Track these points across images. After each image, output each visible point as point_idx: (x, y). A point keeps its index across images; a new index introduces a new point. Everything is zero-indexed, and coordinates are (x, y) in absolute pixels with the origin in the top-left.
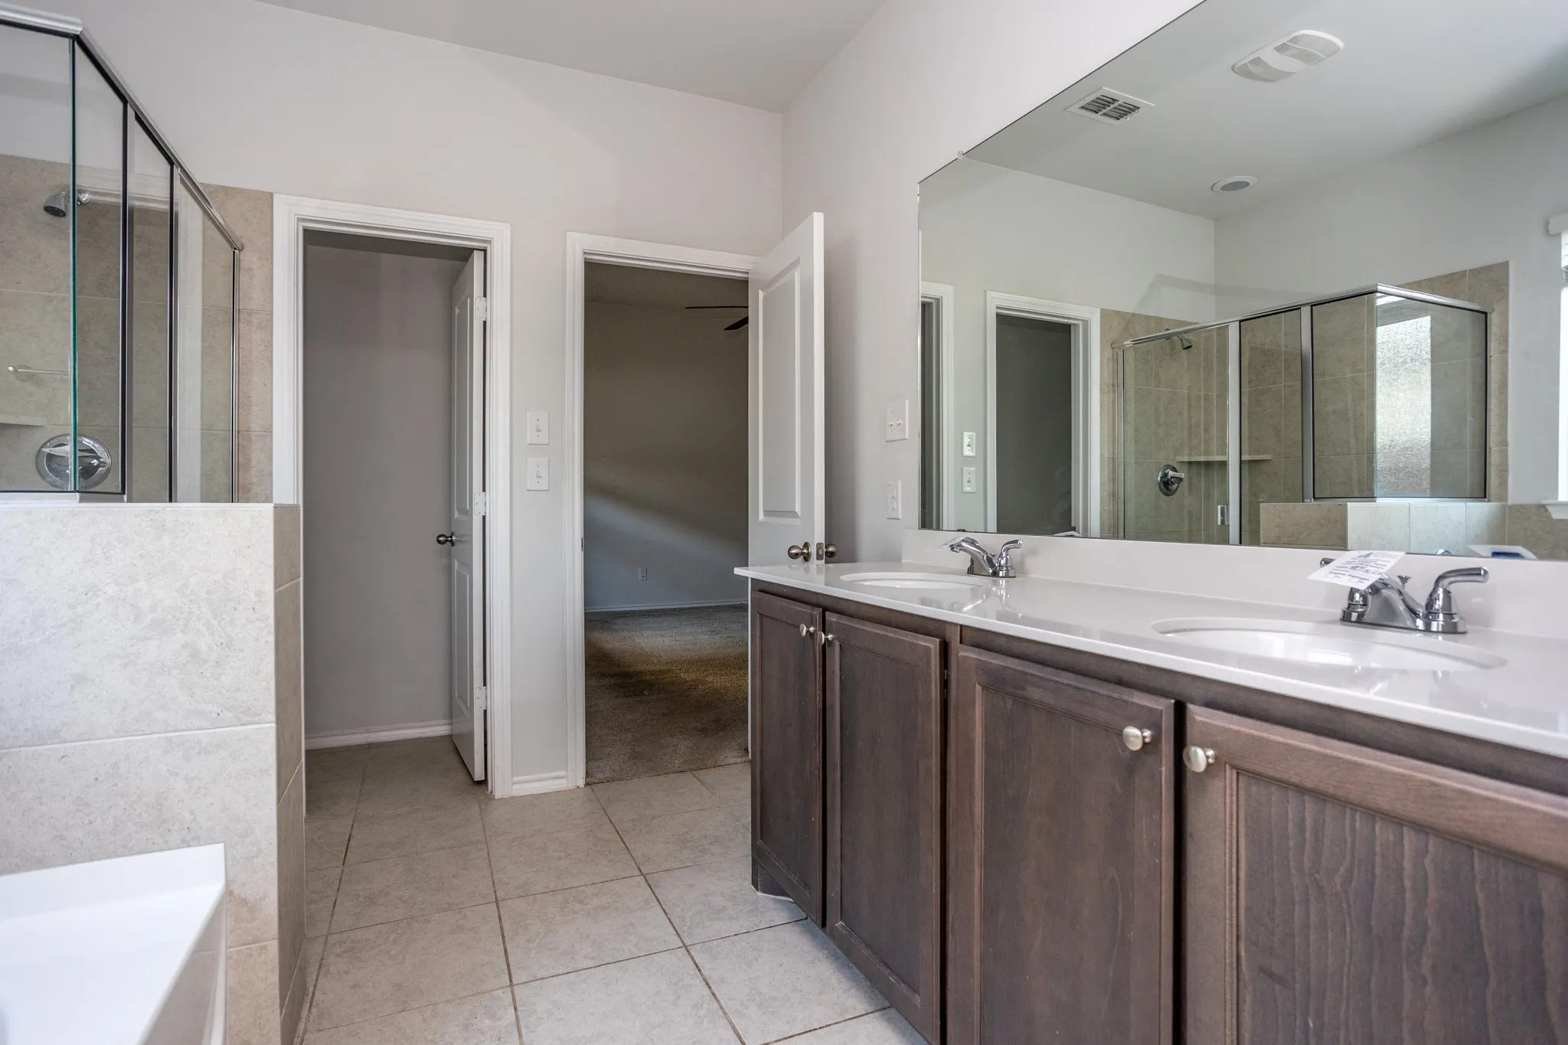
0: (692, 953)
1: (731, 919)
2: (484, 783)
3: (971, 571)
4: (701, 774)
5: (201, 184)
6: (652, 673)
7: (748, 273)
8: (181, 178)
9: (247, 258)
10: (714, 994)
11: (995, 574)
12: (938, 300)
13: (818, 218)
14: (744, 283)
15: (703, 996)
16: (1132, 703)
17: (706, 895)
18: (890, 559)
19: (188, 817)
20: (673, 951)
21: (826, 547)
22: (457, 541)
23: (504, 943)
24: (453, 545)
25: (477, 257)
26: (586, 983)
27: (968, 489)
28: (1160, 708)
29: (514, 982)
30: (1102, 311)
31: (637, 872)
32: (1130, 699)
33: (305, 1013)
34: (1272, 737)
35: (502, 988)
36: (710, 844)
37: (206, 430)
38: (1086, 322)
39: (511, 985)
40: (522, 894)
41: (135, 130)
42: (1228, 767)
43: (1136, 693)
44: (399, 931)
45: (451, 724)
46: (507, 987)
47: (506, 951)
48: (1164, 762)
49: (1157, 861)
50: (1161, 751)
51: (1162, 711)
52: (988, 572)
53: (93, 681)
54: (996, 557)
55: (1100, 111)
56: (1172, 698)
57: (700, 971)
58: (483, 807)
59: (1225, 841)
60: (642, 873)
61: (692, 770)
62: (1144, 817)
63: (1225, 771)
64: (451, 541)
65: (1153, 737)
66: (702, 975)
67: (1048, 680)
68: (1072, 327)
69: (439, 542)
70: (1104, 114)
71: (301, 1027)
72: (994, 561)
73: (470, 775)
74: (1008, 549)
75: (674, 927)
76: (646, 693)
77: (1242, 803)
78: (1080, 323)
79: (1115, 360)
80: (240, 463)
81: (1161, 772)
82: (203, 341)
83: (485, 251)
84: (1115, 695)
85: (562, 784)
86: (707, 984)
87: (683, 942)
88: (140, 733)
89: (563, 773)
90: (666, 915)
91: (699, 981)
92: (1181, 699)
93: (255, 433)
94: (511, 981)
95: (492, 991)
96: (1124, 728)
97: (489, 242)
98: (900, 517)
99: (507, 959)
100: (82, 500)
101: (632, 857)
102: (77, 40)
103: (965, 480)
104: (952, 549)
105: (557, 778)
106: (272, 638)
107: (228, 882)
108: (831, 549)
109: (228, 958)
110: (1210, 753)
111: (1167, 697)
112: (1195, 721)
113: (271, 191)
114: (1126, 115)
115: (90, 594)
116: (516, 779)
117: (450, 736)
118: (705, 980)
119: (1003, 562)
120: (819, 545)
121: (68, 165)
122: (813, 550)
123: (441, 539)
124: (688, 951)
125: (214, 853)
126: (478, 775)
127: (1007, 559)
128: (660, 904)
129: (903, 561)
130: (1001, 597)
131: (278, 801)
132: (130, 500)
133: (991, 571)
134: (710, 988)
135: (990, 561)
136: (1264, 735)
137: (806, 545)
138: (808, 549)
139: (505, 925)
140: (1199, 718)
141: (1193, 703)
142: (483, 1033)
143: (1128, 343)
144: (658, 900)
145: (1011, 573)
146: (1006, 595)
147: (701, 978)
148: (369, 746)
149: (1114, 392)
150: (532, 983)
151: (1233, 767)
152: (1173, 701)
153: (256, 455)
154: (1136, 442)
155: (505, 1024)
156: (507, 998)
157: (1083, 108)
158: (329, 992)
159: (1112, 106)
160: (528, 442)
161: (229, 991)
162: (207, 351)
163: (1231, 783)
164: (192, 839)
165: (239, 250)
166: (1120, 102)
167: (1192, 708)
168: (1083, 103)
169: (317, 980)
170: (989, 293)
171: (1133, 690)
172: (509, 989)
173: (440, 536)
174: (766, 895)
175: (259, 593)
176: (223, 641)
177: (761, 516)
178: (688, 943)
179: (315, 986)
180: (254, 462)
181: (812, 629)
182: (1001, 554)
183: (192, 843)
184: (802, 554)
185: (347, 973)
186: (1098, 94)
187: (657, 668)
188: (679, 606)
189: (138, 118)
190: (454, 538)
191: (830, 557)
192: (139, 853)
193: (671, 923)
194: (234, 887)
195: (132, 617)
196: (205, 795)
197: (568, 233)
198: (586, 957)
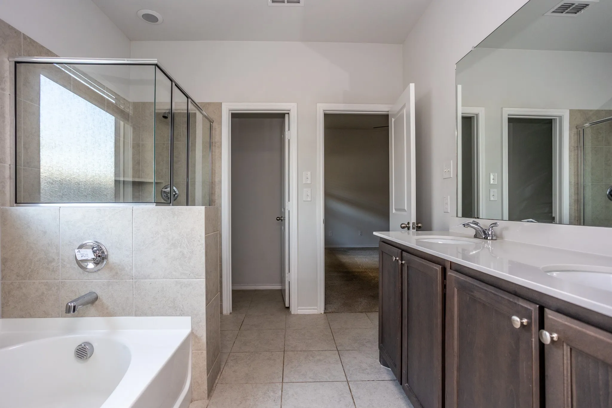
0: (350, 384)
1: (368, 374)
2: (288, 308)
3: (476, 236)
4: (369, 314)
5: (198, 103)
6: (358, 272)
7: (388, 112)
8: (191, 102)
9: (215, 125)
10: (354, 402)
11: (486, 238)
12: (477, 115)
13: (412, 86)
14: (387, 116)
15: (350, 402)
16: (519, 305)
17: (360, 363)
18: (445, 230)
19: (182, 307)
20: (342, 382)
21: (417, 224)
22: (283, 219)
23: (283, 367)
24: (282, 221)
25: (287, 116)
26: (308, 387)
27: (492, 199)
28: (531, 308)
29: (284, 382)
30: (570, 110)
31: (336, 349)
32: (518, 303)
33: (218, 377)
34: (588, 332)
35: (279, 383)
36: (366, 342)
37: (203, 182)
38: (561, 117)
39: (283, 382)
40: (293, 350)
41: (175, 89)
42: (565, 344)
43: (520, 300)
44: (251, 356)
45: (281, 285)
46: (281, 383)
47: (283, 370)
48: (533, 336)
49: (531, 386)
50: (532, 330)
51: (532, 310)
52: (483, 237)
53: (157, 261)
54: (487, 230)
55: (564, 11)
56: (538, 304)
57: (351, 392)
58: (287, 316)
59: (564, 383)
60: (337, 350)
61: (365, 312)
62: (525, 362)
63: (563, 346)
64: (281, 219)
65: (528, 322)
66: (351, 394)
67: (483, 289)
68: (553, 120)
69: (277, 220)
70: (567, 13)
71: (216, 381)
72: (486, 232)
73: (285, 304)
74: (492, 227)
75: (345, 373)
76: (354, 280)
77: (574, 365)
78: (558, 118)
79: (578, 134)
80: (213, 193)
81: (532, 341)
82: (203, 153)
83: (289, 114)
84: (511, 300)
85: (315, 312)
86: (353, 398)
87: (347, 379)
88: (169, 278)
89: (316, 307)
90: (343, 368)
91: (349, 396)
92: (543, 305)
93: (217, 183)
94: (283, 381)
95: (276, 383)
96: (512, 316)
97: (289, 110)
98: (449, 212)
99: (283, 373)
100: (156, 205)
101: (335, 343)
102: (156, 65)
103: (492, 194)
104: (464, 226)
105: (314, 309)
106: (204, 251)
107: (192, 330)
108: (419, 225)
109: (192, 354)
110: (555, 336)
111: (537, 304)
112: (548, 318)
113: (221, 102)
114: (581, 10)
115: (157, 234)
116: (299, 308)
117: (281, 290)
118: (352, 396)
119: (490, 233)
120: (413, 223)
121: (153, 102)
122: (411, 225)
123: (278, 219)
124: (348, 383)
125: (188, 319)
126: (287, 305)
127: (492, 232)
128: (342, 362)
129: (450, 231)
130: (489, 249)
131: (206, 305)
132: (173, 205)
133: (484, 236)
134: (353, 399)
135: (484, 232)
136: (584, 330)
137: (408, 223)
138: (409, 225)
139: (285, 360)
140: (550, 316)
141: (547, 308)
142: (269, 397)
143: (587, 125)
144: (341, 361)
145: (494, 238)
146: (492, 248)
147: (351, 395)
148: (256, 290)
149: (578, 149)
150: (289, 383)
151: (568, 345)
152: (538, 306)
153: (217, 190)
154: (592, 174)
155: (278, 396)
156: (280, 386)
157: (554, 12)
158: (227, 372)
159: (571, 8)
160: (304, 183)
161: (193, 364)
162: (203, 156)
163: (567, 353)
164: (183, 314)
165: (212, 123)
166: (576, 4)
167: (547, 311)
168: (553, 10)
169: (224, 367)
170: (504, 109)
171: (519, 298)
172: (281, 384)
173: (277, 218)
174: (385, 367)
175: (200, 236)
176: (191, 251)
177: (394, 211)
178: (349, 380)
179: (223, 369)
180: (216, 193)
181: (397, 258)
182: (489, 229)
183: (183, 315)
184: (406, 227)
185: (233, 366)
186: (562, 3)
187: (361, 270)
188: (375, 246)
189: (176, 85)
190: (282, 218)
191: (419, 228)
192: (169, 316)
193: (344, 371)
194: (194, 331)
195: (167, 242)
196: (186, 300)
197: (317, 104)
198: (310, 378)
